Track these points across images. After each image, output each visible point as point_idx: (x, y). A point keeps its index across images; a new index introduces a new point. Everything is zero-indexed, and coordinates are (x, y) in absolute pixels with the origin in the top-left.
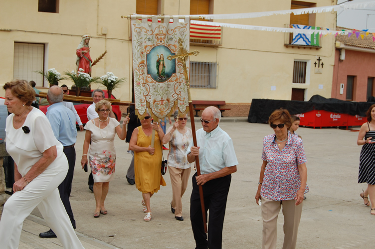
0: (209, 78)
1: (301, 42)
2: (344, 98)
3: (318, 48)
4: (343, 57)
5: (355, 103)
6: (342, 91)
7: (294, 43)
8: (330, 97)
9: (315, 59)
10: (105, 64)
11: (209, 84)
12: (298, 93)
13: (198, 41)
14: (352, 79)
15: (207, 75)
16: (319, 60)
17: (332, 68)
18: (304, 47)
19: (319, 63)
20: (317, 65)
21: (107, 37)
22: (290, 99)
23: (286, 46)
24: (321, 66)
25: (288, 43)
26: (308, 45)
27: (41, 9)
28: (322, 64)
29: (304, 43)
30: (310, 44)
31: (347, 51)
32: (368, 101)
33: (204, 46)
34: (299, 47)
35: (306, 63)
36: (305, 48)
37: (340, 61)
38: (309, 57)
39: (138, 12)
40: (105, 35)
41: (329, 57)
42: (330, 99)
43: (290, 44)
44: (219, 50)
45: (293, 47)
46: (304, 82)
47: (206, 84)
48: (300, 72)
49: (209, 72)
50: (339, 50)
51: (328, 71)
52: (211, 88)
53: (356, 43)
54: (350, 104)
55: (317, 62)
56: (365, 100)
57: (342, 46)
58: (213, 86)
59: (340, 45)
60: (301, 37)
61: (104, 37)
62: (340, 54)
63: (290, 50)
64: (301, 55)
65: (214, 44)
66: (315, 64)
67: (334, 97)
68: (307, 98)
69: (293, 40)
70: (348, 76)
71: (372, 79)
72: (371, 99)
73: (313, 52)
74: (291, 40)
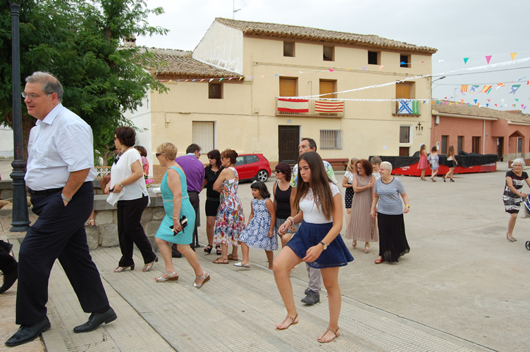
0: (336, 141)
1: (405, 112)
3: (418, 116)
4: (438, 122)
7: (399, 112)
9: (416, 124)
11: (336, 147)
12: (404, 150)
13: (326, 114)
14: (445, 138)
15: (334, 139)
16: (419, 124)
17: (430, 130)
18: (407, 115)
19: (420, 127)
20: (418, 129)
21: (259, 114)
22: (398, 155)
23: (394, 115)
26: (410, 114)
27: (211, 97)
28: (422, 128)
29: (407, 113)
30: (412, 113)
31: (441, 117)
32: (459, 154)
33: (331, 118)
34: (403, 115)
35: (409, 127)
37: (436, 124)
38: (412, 123)
39: (280, 96)
40: (257, 113)
41: (427, 122)
43: (396, 114)
44: (343, 120)
45: (399, 116)
46: (409, 142)
47: (334, 146)
48: (405, 134)
49: (336, 137)
50: (434, 117)
51: (427, 133)
52: (337, 149)
53: (447, 110)
57: (437, 113)
58: (339, 147)
59: (435, 112)
60: (405, 108)
61: (257, 115)
62: (435, 120)
63: (397, 118)
64: (405, 122)
65: (339, 116)
66: (417, 127)
68: (411, 154)
69: (399, 110)
70: (443, 136)
71: (461, 138)
72: (461, 153)
73: (415, 119)
74: (397, 110)
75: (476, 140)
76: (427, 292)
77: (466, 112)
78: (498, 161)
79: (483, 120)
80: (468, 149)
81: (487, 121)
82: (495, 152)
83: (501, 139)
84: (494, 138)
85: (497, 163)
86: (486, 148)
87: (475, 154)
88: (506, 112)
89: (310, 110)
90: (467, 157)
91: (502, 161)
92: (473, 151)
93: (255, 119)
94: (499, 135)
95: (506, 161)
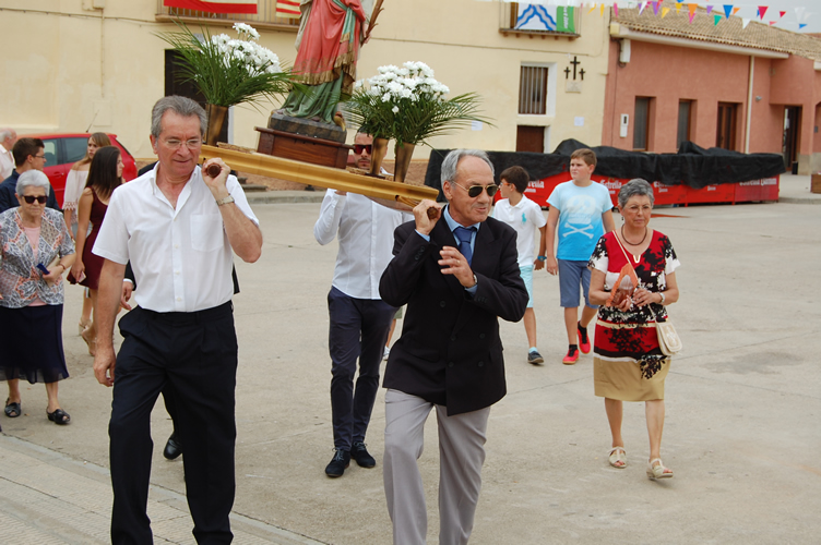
1: (535, 24)
2: (628, 146)
3: (571, 37)
4: (626, 56)
5: (652, 157)
6: (625, 130)
7: (520, 26)
8: (599, 144)
9: (566, 62)
10: (103, 75)
12: (530, 136)
14: (645, 103)
16: (575, 63)
17: (604, 79)
18: (542, 35)
19: (575, 69)
20: (571, 75)
21: (107, 13)
22: (514, 149)
23: (504, 33)
24: (578, 76)
25: (508, 26)
26: (551, 31)
28: (582, 72)
29: (543, 27)
30: (554, 28)
31: (635, 43)
32: (681, 151)
34: (531, 35)
35: (546, 70)
36: (543, 37)
37: (620, 64)
38: (554, 57)
40: (101, 9)
41: (595, 56)
42: (599, 149)
43: (512, 30)
45: (518, 34)
46: (544, 112)
48: (533, 89)
50: (616, 42)
51: (594, 86)
53: (653, 25)
54: (643, 159)
55: (571, 68)
56: (674, 150)
57: (622, 31)
59: (619, 30)
60: (535, 13)
61: (98, 14)
62: (620, 51)
63: (512, 42)
64: (536, 54)
66: (567, 71)
67: (608, 144)
68: (550, 146)
69: (518, 19)
70: (639, 99)
71: (687, 105)
72: (687, 146)
73: (562, 46)
74: (514, 18)
75: (729, 113)
76: (575, 535)
77: (704, 33)
78: (783, 171)
79: (749, 57)
80: (706, 136)
81: (760, 59)
82: (776, 148)
83: (796, 112)
84: (776, 108)
85: (783, 178)
86: (755, 138)
87: (723, 152)
88: (812, 35)
89: (260, 9)
90: (702, 160)
91: (795, 172)
92: (718, 144)
93: (92, 27)
94: (789, 102)
95: (805, 174)
